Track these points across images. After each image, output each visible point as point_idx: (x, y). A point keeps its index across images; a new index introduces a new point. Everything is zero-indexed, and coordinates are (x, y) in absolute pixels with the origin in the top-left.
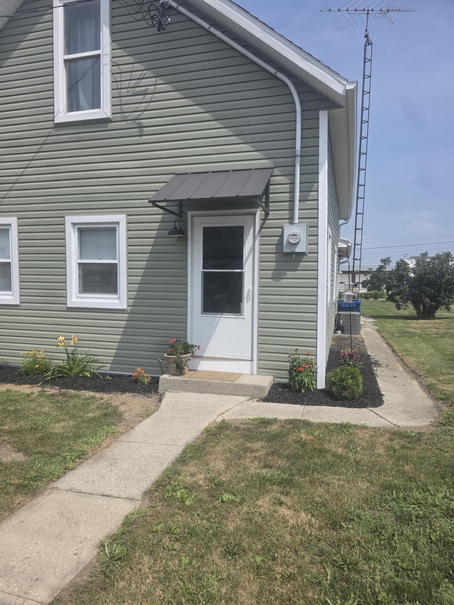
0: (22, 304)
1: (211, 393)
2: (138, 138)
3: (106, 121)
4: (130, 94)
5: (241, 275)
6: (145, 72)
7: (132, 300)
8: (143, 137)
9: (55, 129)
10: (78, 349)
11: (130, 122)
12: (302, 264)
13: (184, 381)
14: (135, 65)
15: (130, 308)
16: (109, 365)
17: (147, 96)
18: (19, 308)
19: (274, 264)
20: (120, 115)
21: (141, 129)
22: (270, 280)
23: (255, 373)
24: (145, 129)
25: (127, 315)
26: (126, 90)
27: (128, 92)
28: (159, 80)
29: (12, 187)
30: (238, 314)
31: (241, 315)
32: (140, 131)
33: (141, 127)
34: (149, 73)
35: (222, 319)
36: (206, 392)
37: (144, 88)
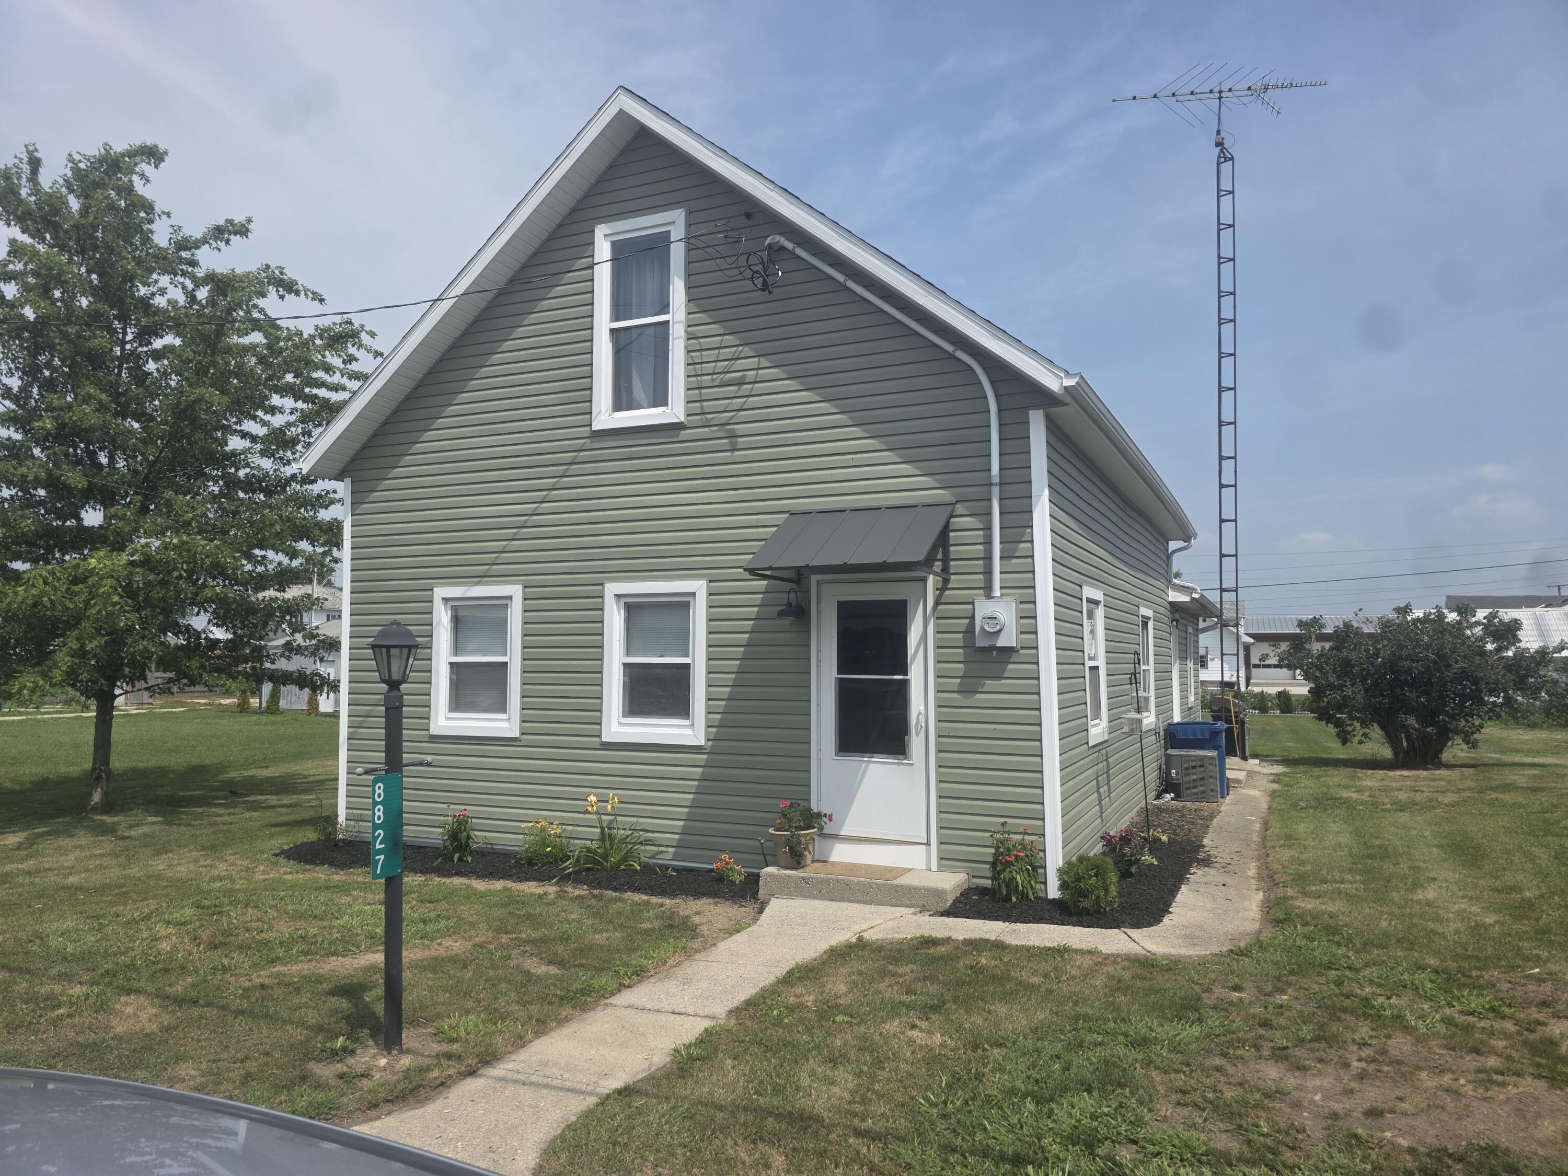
0: (525, 737)
1: (852, 901)
2: (729, 454)
3: (678, 427)
4: (717, 383)
5: (905, 684)
6: (741, 348)
7: (714, 730)
8: (736, 453)
9: (593, 439)
10: (619, 818)
11: (715, 428)
12: (1010, 666)
13: (803, 878)
14: (726, 337)
15: (710, 743)
16: (672, 850)
17: (745, 387)
18: (518, 743)
19: (961, 666)
20: (699, 417)
21: (733, 440)
22: (955, 695)
23: (934, 867)
24: (739, 440)
25: (705, 757)
26: (709, 377)
27: (713, 380)
28: (764, 362)
29: (516, 533)
30: (902, 757)
31: (906, 759)
32: (731, 443)
33: (733, 436)
34: (747, 351)
35: (872, 765)
36: (843, 900)
37: (740, 374)
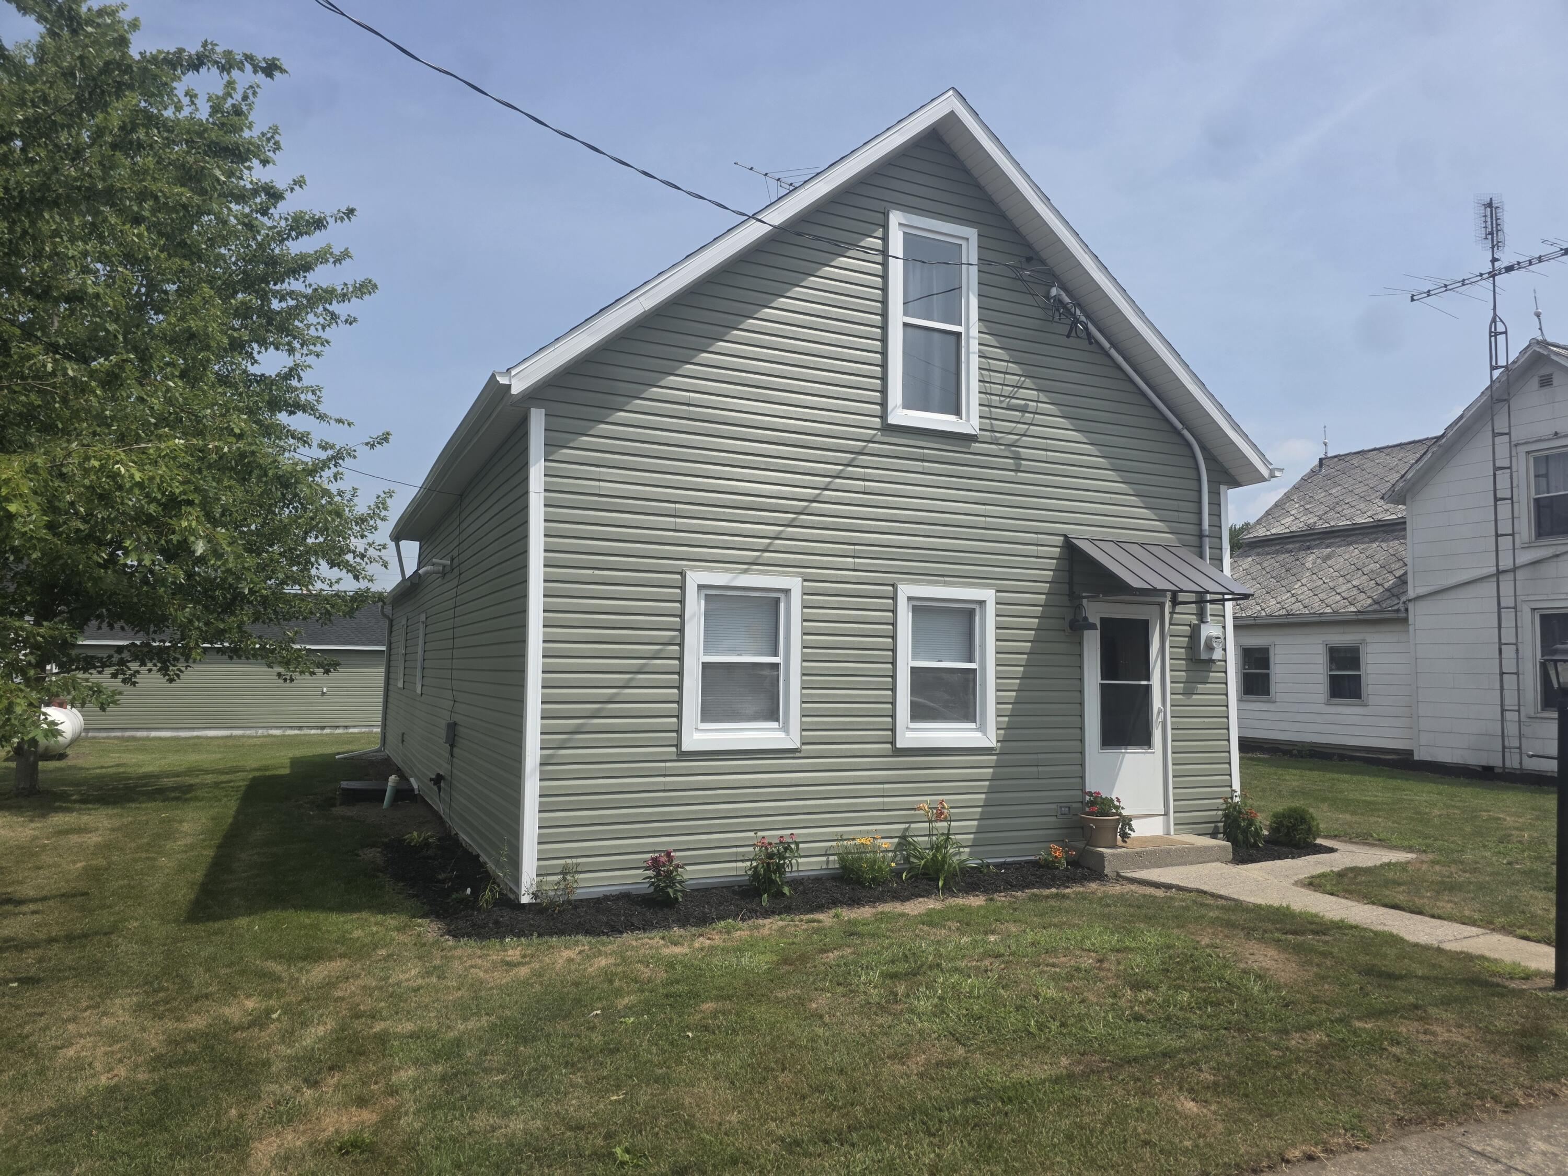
0: (804, 747)
2: (1012, 473)
3: (971, 438)
4: (1004, 405)
5: (1148, 688)
6: (1023, 379)
7: (1002, 732)
8: (1019, 474)
9: (884, 432)
10: (913, 825)
11: (1003, 447)
12: (1212, 674)
13: (1137, 853)
14: (1010, 365)
15: (999, 744)
16: (967, 850)
17: (1027, 415)
18: (798, 755)
19: (1183, 673)
20: (988, 433)
21: (1017, 461)
22: (1180, 697)
23: (1172, 833)
24: (1023, 462)
25: (995, 757)
26: (997, 398)
27: (1001, 402)
28: (1043, 397)
29: (794, 519)
30: (1146, 747)
31: (1150, 748)
32: (1016, 464)
33: (1018, 458)
34: (1028, 383)
35: (1127, 755)
37: (1023, 402)
